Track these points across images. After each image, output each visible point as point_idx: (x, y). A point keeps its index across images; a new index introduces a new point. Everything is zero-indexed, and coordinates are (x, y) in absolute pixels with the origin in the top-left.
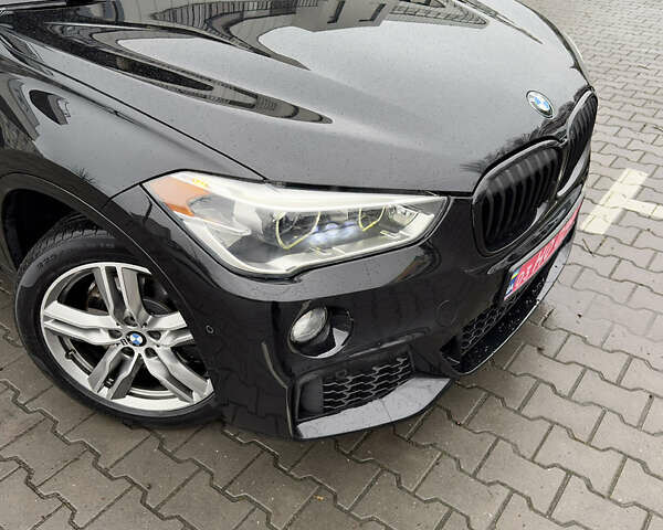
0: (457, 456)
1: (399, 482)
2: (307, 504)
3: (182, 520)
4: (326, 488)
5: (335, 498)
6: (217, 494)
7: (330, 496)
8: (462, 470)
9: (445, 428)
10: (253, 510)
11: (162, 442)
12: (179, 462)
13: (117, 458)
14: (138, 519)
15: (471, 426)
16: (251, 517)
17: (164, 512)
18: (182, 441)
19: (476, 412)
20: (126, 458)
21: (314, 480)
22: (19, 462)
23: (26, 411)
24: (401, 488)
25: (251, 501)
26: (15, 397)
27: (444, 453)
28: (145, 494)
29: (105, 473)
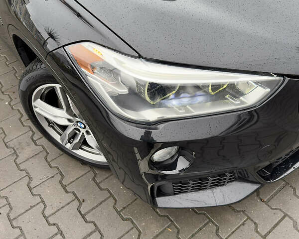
0: (257, 221)
1: (217, 230)
2: (162, 232)
3: (95, 225)
4: (175, 225)
5: (178, 232)
6: (116, 213)
7: (176, 231)
8: (257, 232)
9: (253, 202)
10: (133, 228)
11: (95, 175)
12: (101, 189)
13: (72, 181)
14: (74, 218)
15: (269, 203)
16: (131, 232)
17: (88, 218)
18: (105, 177)
19: (275, 195)
20: (76, 181)
21: (169, 218)
22: (27, 172)
23: (36, 144)
24: (218, 235)
25: (132, 222)
26: (33, 135)
27: (249, 218)
28: (80, 204)
29: (64, 187)
